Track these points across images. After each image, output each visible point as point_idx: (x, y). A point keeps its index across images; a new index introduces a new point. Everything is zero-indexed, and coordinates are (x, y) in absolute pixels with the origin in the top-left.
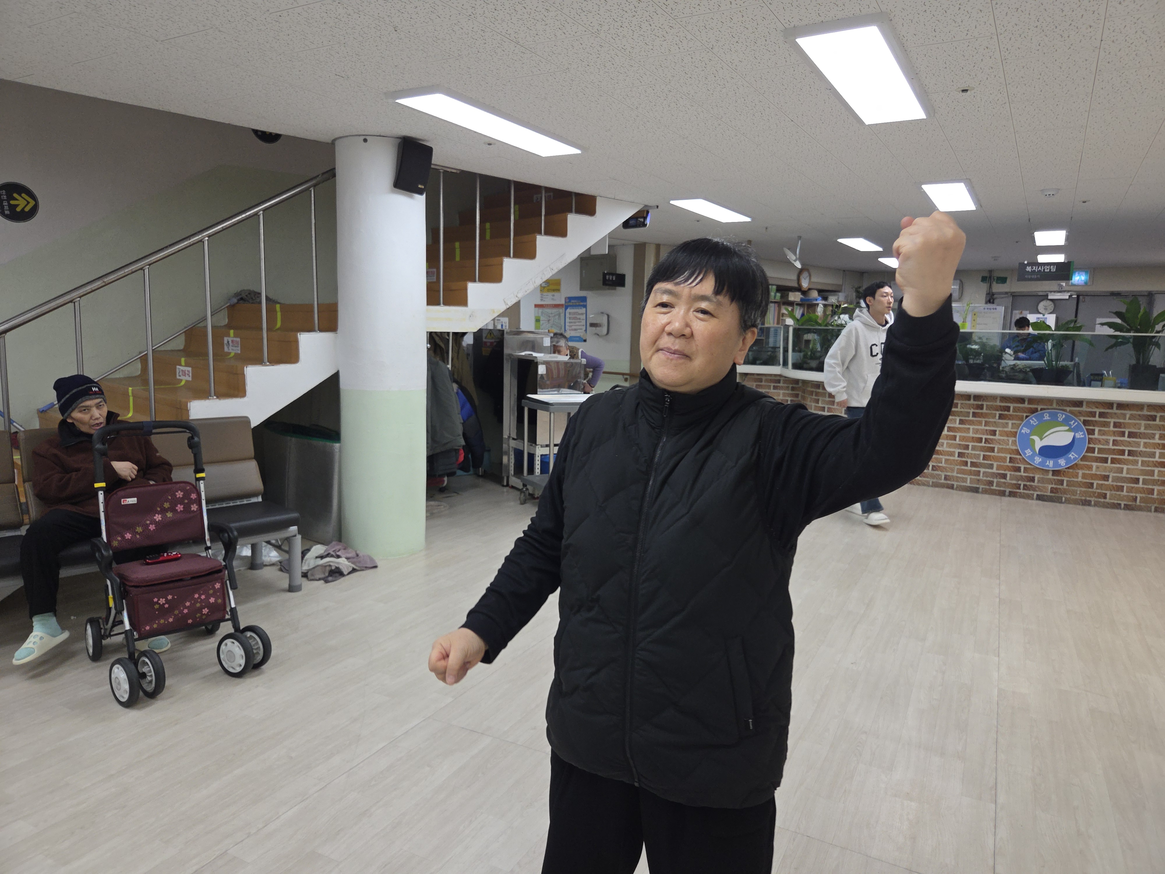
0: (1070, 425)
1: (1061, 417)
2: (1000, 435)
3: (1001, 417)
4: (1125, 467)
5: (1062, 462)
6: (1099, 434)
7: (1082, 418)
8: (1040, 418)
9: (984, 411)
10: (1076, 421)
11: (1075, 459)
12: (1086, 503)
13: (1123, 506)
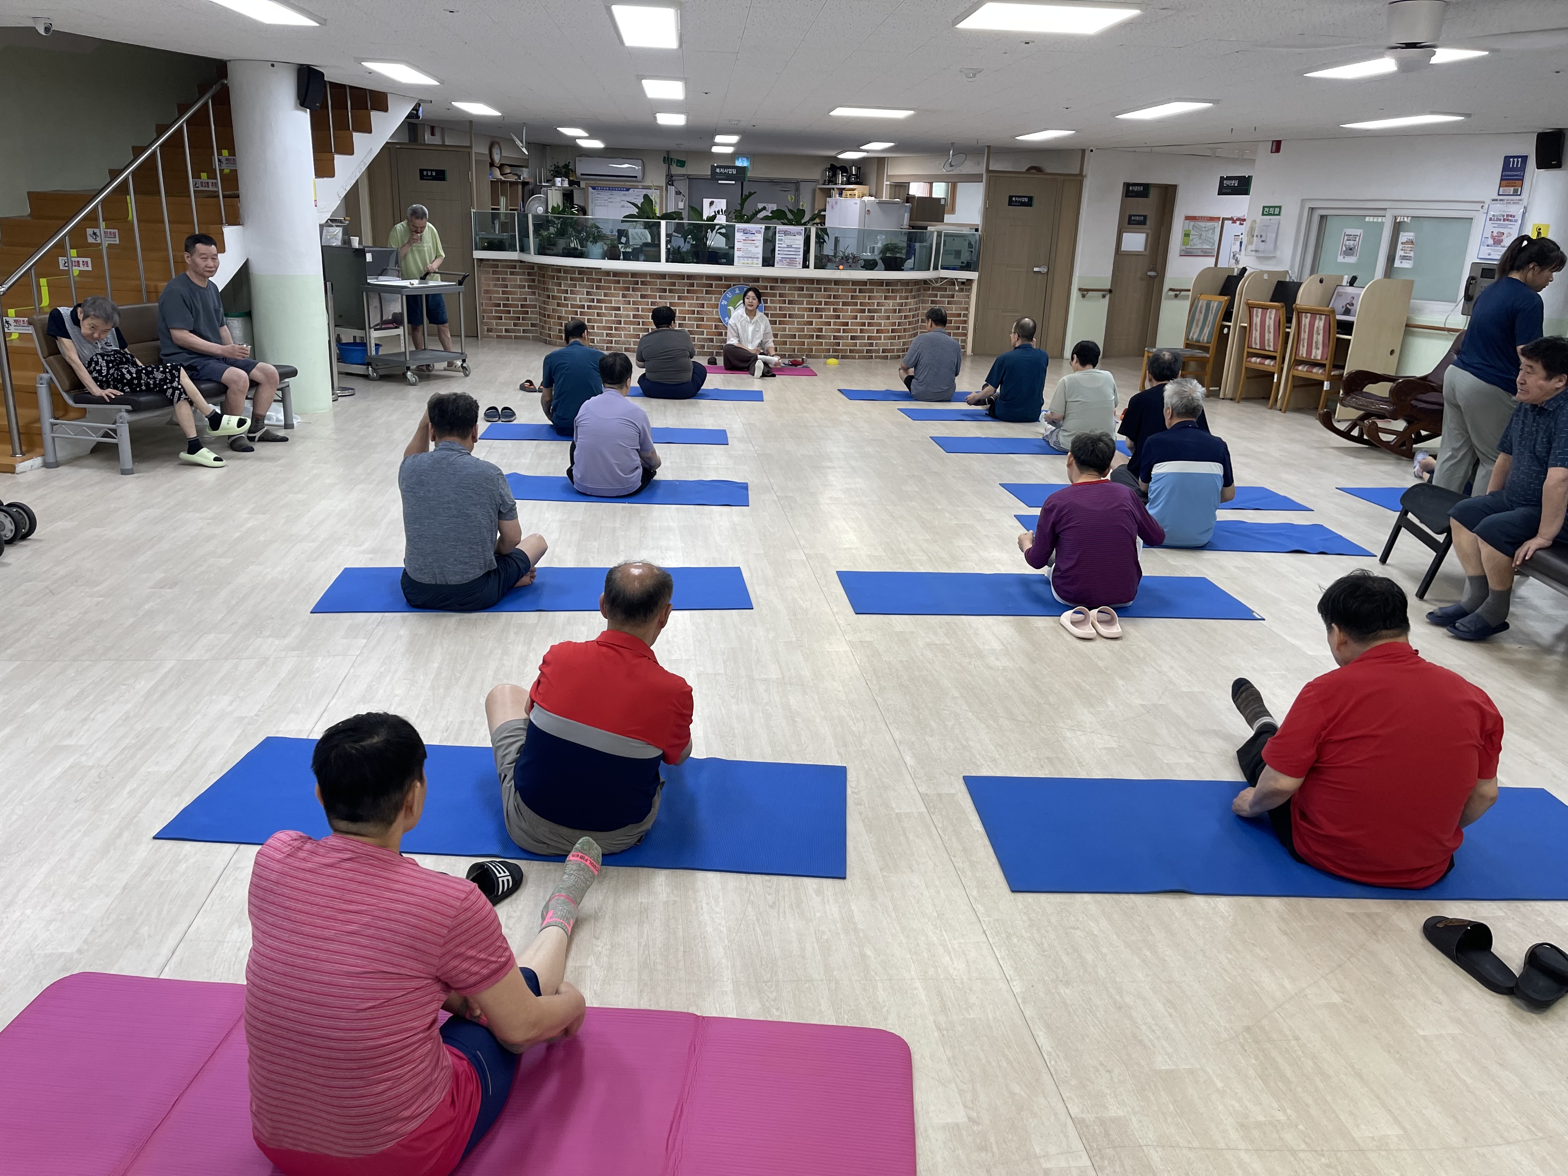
2: (708, 307)
3: (707, 292)
4: (787, 326)
6: (771, 303)
8: (733, 292)
9: (695, 288)
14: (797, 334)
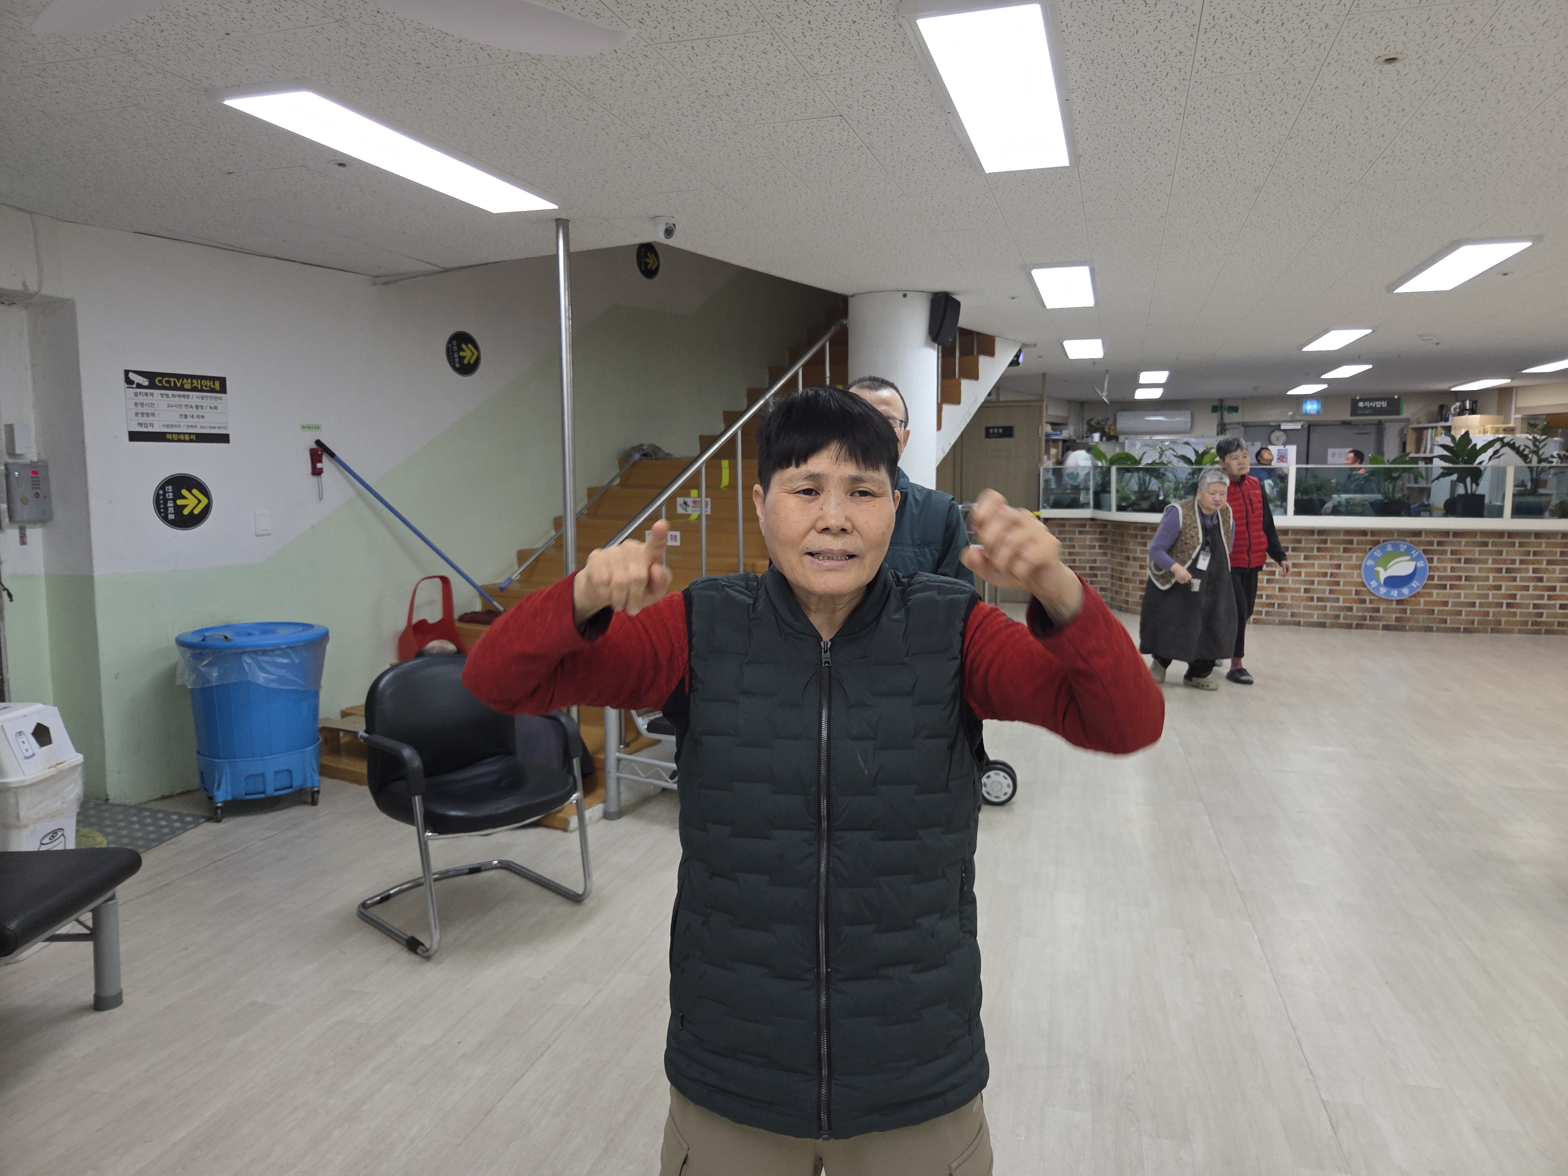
0: (1412, 555)
1: (1403, 547)
2: (1346, 568)
3: (1346, 550)
4: (1463, 592)
5: (1406, 591)
6: (1438, 562)
7: (1422, 548)
8: (1383, 549)
9: (1329, 545)
10: (1416, 551)
11: (1418, 587)
12: (1429, 629)
13: (1462, 630)
14: (1478, 601)
